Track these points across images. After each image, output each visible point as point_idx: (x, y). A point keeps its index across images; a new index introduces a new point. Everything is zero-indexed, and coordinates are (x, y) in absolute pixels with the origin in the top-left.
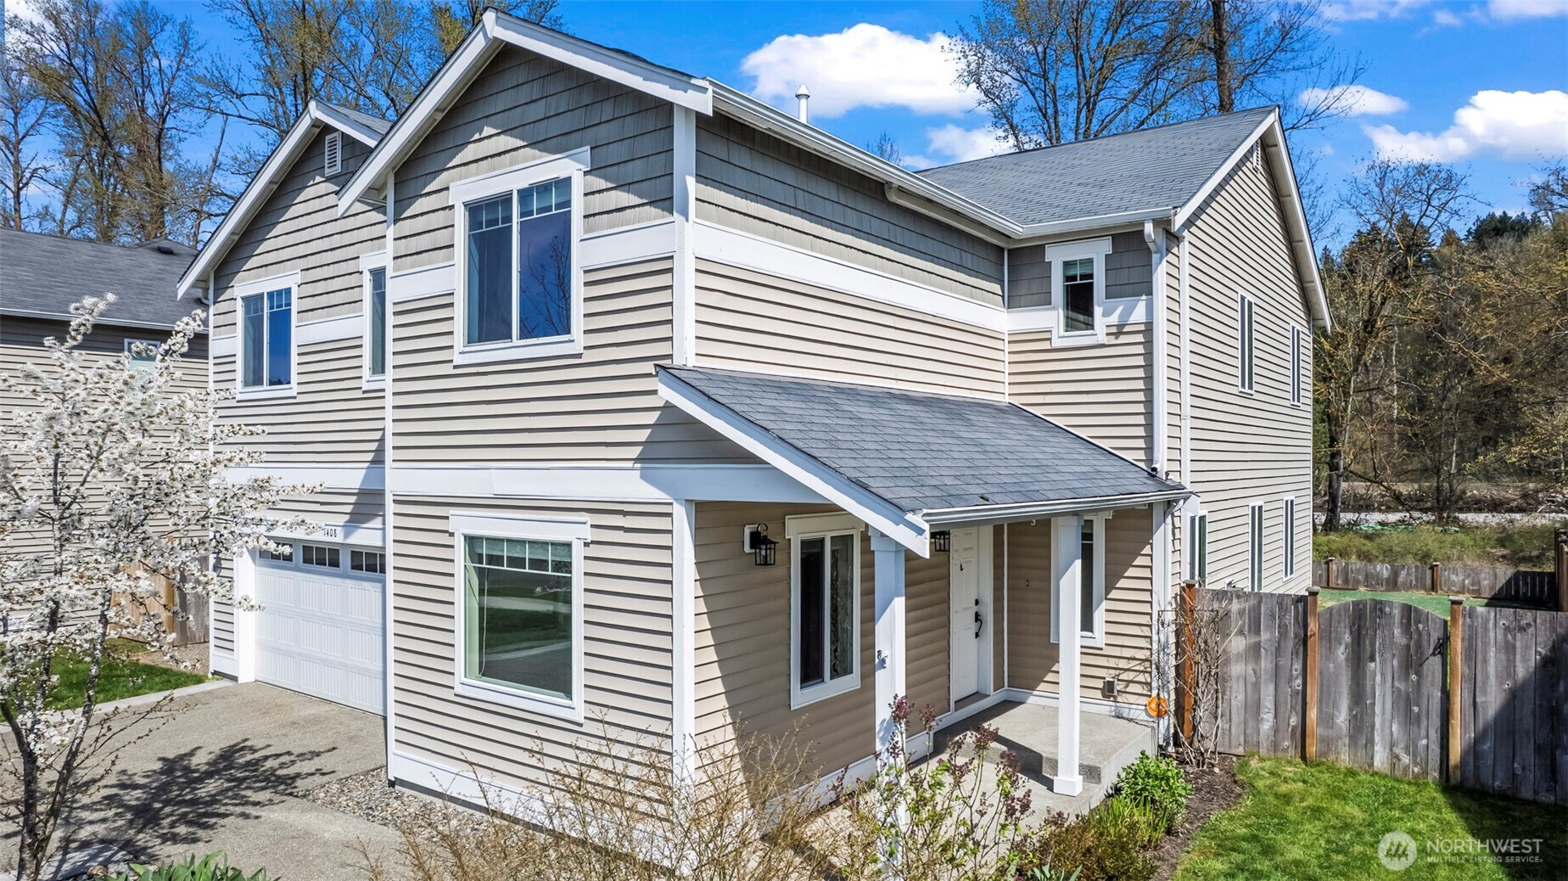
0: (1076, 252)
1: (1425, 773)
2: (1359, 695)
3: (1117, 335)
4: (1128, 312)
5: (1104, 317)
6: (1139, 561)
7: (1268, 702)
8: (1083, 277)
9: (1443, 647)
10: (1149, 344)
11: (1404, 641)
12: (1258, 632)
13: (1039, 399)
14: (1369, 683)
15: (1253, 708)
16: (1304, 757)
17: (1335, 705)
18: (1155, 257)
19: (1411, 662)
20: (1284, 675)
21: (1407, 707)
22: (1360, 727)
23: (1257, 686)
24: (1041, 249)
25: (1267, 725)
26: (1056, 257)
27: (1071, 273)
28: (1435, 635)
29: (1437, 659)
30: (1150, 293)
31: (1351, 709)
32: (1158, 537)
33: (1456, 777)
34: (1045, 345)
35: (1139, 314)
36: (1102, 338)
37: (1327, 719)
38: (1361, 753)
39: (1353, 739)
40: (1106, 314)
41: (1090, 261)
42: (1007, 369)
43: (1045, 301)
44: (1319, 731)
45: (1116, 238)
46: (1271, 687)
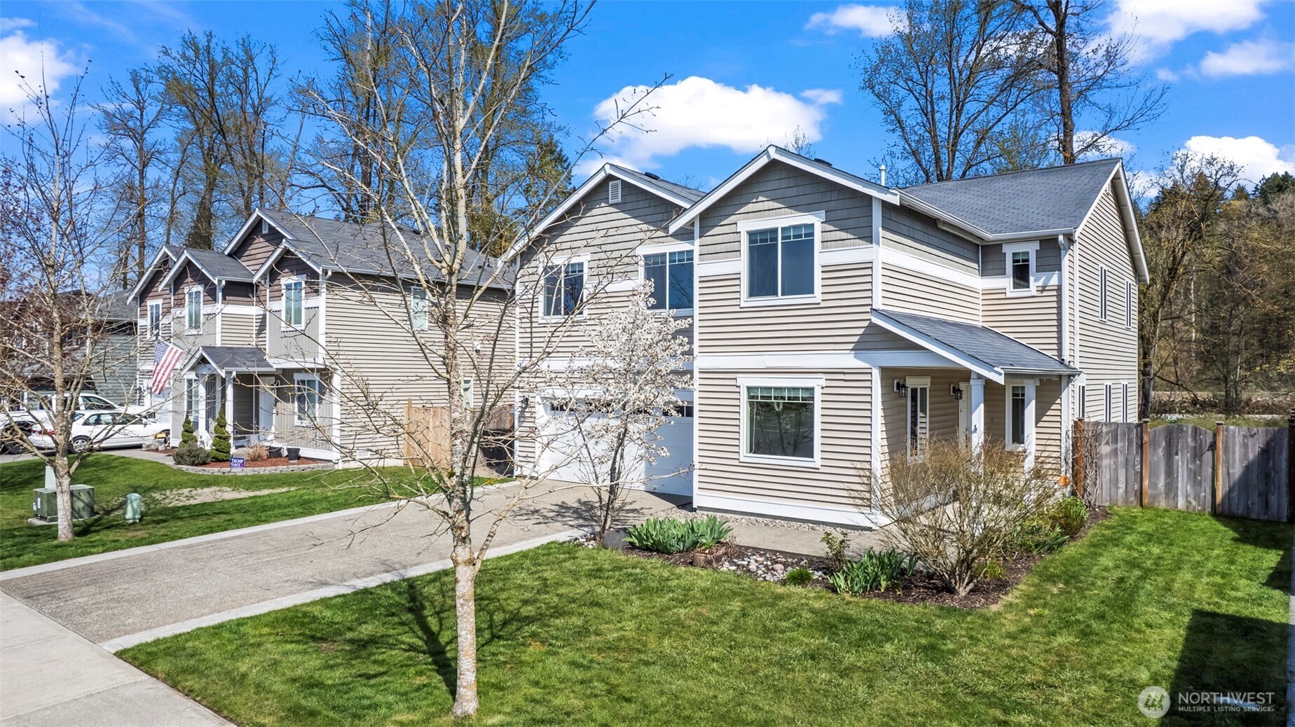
0: (1020, 248)
1: (1204, 509)
2: (1170, 472)
3: (1042, 291)
4: (1049, 279)
5: (1035, 283)
6: (1054, 407)
7: (1122, 478)
8: (1023, 261)
9: (1213, 447)
10: (1059, 296)
11: (1193, 444)
12: (1116, 443)
13: (999, 324)
14: (1175, 466)
15: (1114, 482)
16: (1141, 505)
17: (1158, 477)
18: (1063, 252)
19: (1197, 454)
20: (1131, 464)
21: (1195, 476)
22: (1171, 488)
23: (1116, 470)
24: (1000, 246)
25: (1121, 491)
26: (1009, 250)
27: (1017, 258)
28: (1209, 440)
29: (1210, 453)
30: (1060, 270)
31: (1166, 480)
32: (1064, 395)
33: (1219, 510)
34: (1002, 296)
35: (1054, 281)
36: (1034, 293)
37: (1153, 485)
38: (1171, 501)
39: (1167, 494)
40: (1036, 280)
41: (1027, 253)
42: (981, 308)
43: (1002, 272)
44: (1150, 492)
45: (1041, 241)
46: (1124, 471)
